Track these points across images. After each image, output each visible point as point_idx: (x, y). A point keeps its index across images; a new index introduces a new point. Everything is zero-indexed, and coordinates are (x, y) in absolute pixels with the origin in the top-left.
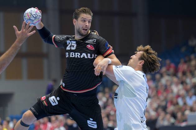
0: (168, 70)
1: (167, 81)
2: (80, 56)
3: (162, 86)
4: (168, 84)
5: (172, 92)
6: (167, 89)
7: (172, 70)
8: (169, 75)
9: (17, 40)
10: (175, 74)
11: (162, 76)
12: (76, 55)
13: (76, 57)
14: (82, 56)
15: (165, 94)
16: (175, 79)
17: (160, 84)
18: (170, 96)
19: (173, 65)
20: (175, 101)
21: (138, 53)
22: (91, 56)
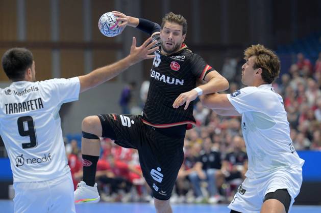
0: (300, 68)
1: (299, 84)
2: (159, 77)
3: (292, 91)
4: (301, 88)
5: (307, 101)
6: (298, 96)
7: (306, 69)
8: (301, 76)
9: (129, 56)
10: (311, 75)
11: (291, 77)
12: (156, 75)
13: (156, 78)
14: (161, 79)
15: (296, 104)
16: (311, 82)
17: (288, 89)
18: (303, 107)
19: (307, 61)
20: (310, 114)
21: (249, 59)
22: (171, 81)
